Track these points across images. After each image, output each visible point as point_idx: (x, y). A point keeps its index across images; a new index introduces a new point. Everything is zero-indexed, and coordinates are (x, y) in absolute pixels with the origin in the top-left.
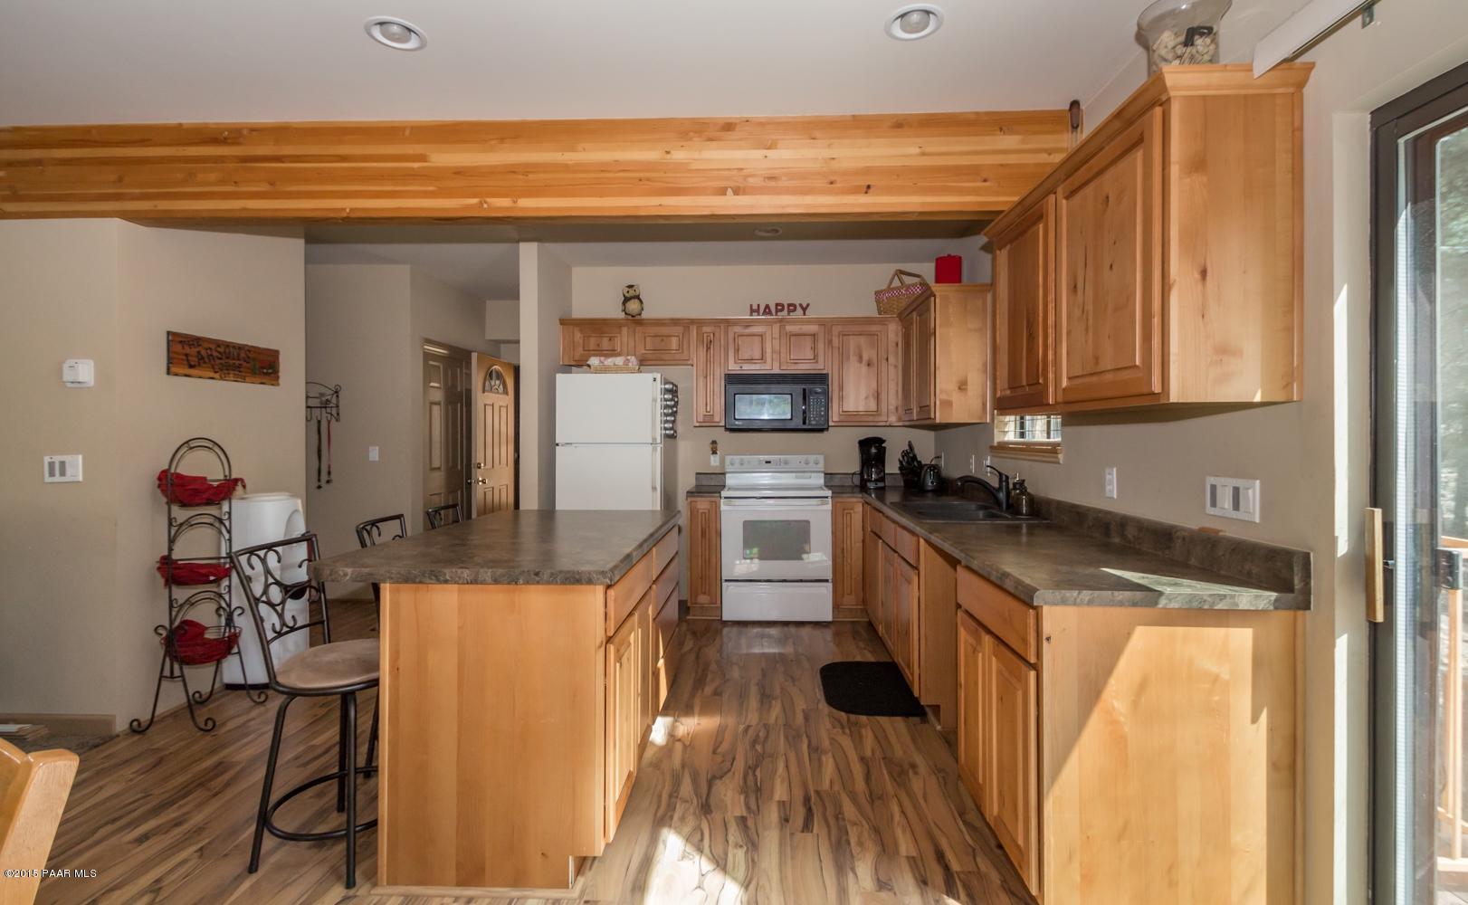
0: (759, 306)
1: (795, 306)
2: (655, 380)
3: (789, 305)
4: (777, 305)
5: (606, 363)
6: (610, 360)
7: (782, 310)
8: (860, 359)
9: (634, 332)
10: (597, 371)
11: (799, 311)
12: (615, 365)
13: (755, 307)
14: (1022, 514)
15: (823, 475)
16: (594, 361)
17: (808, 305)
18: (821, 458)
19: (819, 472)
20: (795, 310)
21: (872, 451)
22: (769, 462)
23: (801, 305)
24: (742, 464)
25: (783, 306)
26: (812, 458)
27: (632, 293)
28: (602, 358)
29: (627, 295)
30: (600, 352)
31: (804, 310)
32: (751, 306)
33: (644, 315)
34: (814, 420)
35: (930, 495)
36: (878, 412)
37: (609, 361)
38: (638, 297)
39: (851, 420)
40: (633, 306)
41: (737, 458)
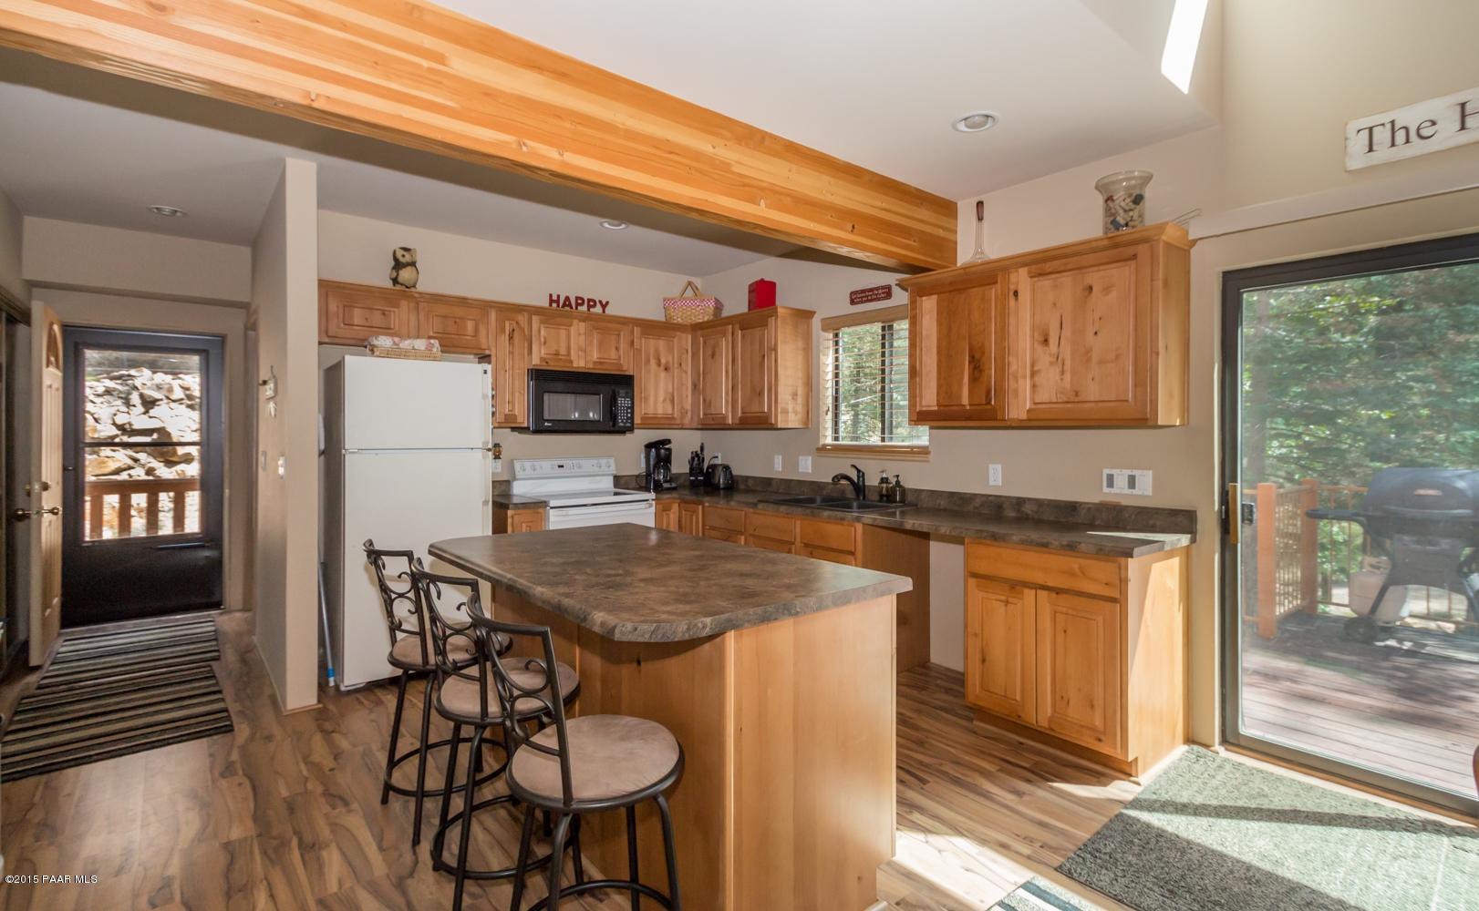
0: (558, 296)
1: (595, 302)
2: (485, 372)
3: (589, 300)
4: (577, 298)
5: (401, 346)
6: (407, 342)
7: (582, 304)
8: (659, 364)
9: (417, 309)
10: (388, 354)
11: (599, 306)
12: (414, 348)
13: (555, 298)
14: (895, 502)
15: (612, 478)
16: (384, 342)
17: (607, 303)
18: (612, 461)
19: (609, 475)
20: (594, 306)
21: (659, 453)
22: (562, 466)
23: (600, 302)
24: (534, 470)
25: (583, 300)
26: (603, 462)
27: (408, 258)
28: (396, 339)
29: (402, 260)
30: (387, 330)
31: (604, 306)
32: (551, 295)
33: (421, 287)
34: (622, 422)
35: (722, 492)
36: (673, 414)
37: (406, 344)
38: (413, 264)
39: (651, 423)
40: (405, 275)
41: (528, 464)
